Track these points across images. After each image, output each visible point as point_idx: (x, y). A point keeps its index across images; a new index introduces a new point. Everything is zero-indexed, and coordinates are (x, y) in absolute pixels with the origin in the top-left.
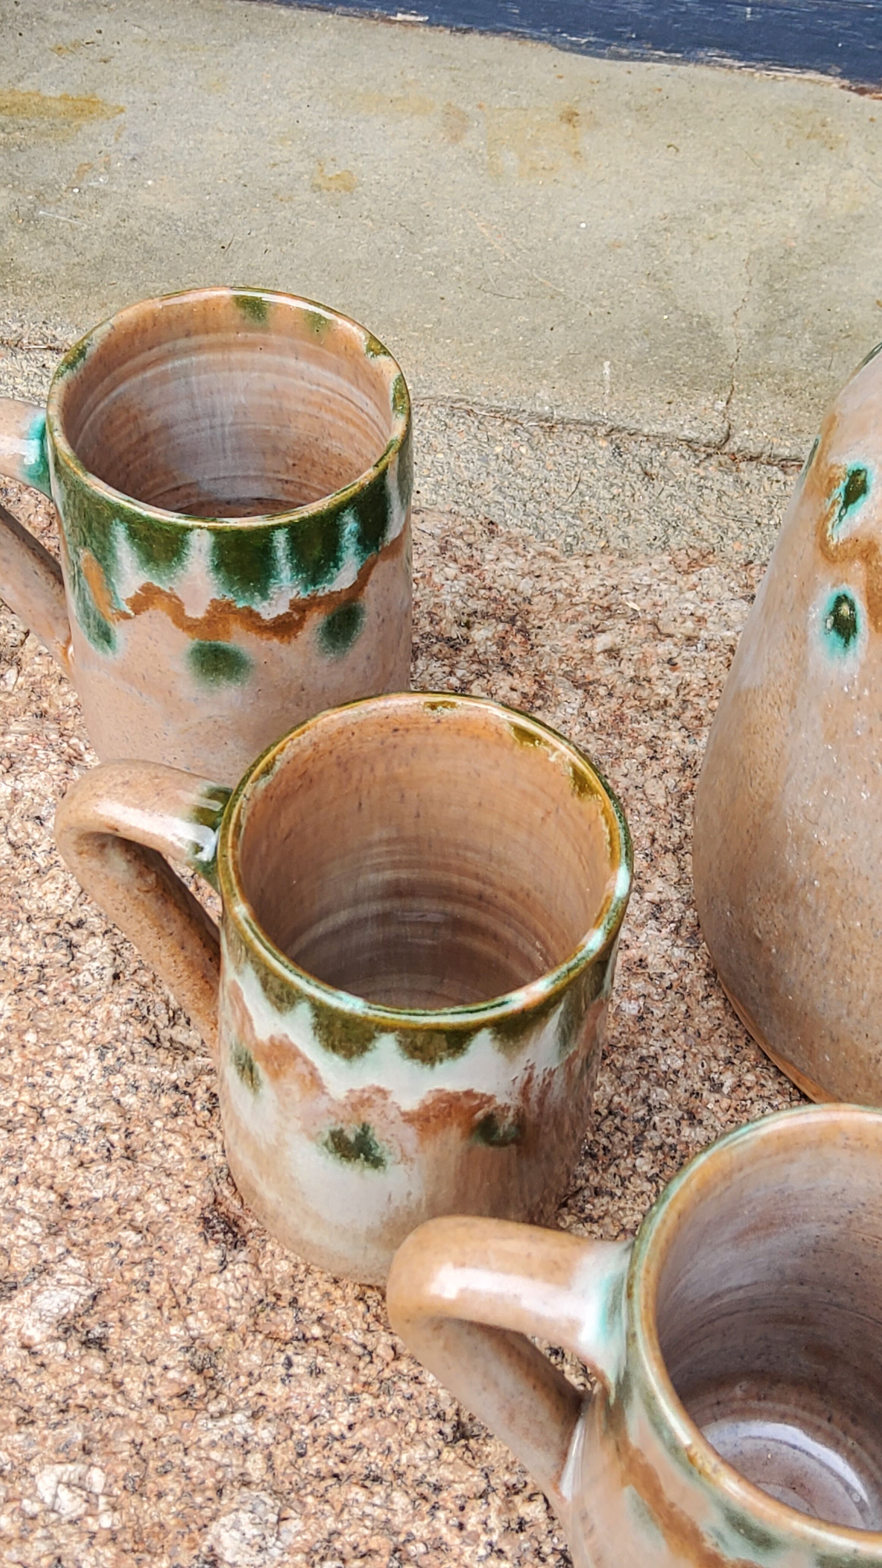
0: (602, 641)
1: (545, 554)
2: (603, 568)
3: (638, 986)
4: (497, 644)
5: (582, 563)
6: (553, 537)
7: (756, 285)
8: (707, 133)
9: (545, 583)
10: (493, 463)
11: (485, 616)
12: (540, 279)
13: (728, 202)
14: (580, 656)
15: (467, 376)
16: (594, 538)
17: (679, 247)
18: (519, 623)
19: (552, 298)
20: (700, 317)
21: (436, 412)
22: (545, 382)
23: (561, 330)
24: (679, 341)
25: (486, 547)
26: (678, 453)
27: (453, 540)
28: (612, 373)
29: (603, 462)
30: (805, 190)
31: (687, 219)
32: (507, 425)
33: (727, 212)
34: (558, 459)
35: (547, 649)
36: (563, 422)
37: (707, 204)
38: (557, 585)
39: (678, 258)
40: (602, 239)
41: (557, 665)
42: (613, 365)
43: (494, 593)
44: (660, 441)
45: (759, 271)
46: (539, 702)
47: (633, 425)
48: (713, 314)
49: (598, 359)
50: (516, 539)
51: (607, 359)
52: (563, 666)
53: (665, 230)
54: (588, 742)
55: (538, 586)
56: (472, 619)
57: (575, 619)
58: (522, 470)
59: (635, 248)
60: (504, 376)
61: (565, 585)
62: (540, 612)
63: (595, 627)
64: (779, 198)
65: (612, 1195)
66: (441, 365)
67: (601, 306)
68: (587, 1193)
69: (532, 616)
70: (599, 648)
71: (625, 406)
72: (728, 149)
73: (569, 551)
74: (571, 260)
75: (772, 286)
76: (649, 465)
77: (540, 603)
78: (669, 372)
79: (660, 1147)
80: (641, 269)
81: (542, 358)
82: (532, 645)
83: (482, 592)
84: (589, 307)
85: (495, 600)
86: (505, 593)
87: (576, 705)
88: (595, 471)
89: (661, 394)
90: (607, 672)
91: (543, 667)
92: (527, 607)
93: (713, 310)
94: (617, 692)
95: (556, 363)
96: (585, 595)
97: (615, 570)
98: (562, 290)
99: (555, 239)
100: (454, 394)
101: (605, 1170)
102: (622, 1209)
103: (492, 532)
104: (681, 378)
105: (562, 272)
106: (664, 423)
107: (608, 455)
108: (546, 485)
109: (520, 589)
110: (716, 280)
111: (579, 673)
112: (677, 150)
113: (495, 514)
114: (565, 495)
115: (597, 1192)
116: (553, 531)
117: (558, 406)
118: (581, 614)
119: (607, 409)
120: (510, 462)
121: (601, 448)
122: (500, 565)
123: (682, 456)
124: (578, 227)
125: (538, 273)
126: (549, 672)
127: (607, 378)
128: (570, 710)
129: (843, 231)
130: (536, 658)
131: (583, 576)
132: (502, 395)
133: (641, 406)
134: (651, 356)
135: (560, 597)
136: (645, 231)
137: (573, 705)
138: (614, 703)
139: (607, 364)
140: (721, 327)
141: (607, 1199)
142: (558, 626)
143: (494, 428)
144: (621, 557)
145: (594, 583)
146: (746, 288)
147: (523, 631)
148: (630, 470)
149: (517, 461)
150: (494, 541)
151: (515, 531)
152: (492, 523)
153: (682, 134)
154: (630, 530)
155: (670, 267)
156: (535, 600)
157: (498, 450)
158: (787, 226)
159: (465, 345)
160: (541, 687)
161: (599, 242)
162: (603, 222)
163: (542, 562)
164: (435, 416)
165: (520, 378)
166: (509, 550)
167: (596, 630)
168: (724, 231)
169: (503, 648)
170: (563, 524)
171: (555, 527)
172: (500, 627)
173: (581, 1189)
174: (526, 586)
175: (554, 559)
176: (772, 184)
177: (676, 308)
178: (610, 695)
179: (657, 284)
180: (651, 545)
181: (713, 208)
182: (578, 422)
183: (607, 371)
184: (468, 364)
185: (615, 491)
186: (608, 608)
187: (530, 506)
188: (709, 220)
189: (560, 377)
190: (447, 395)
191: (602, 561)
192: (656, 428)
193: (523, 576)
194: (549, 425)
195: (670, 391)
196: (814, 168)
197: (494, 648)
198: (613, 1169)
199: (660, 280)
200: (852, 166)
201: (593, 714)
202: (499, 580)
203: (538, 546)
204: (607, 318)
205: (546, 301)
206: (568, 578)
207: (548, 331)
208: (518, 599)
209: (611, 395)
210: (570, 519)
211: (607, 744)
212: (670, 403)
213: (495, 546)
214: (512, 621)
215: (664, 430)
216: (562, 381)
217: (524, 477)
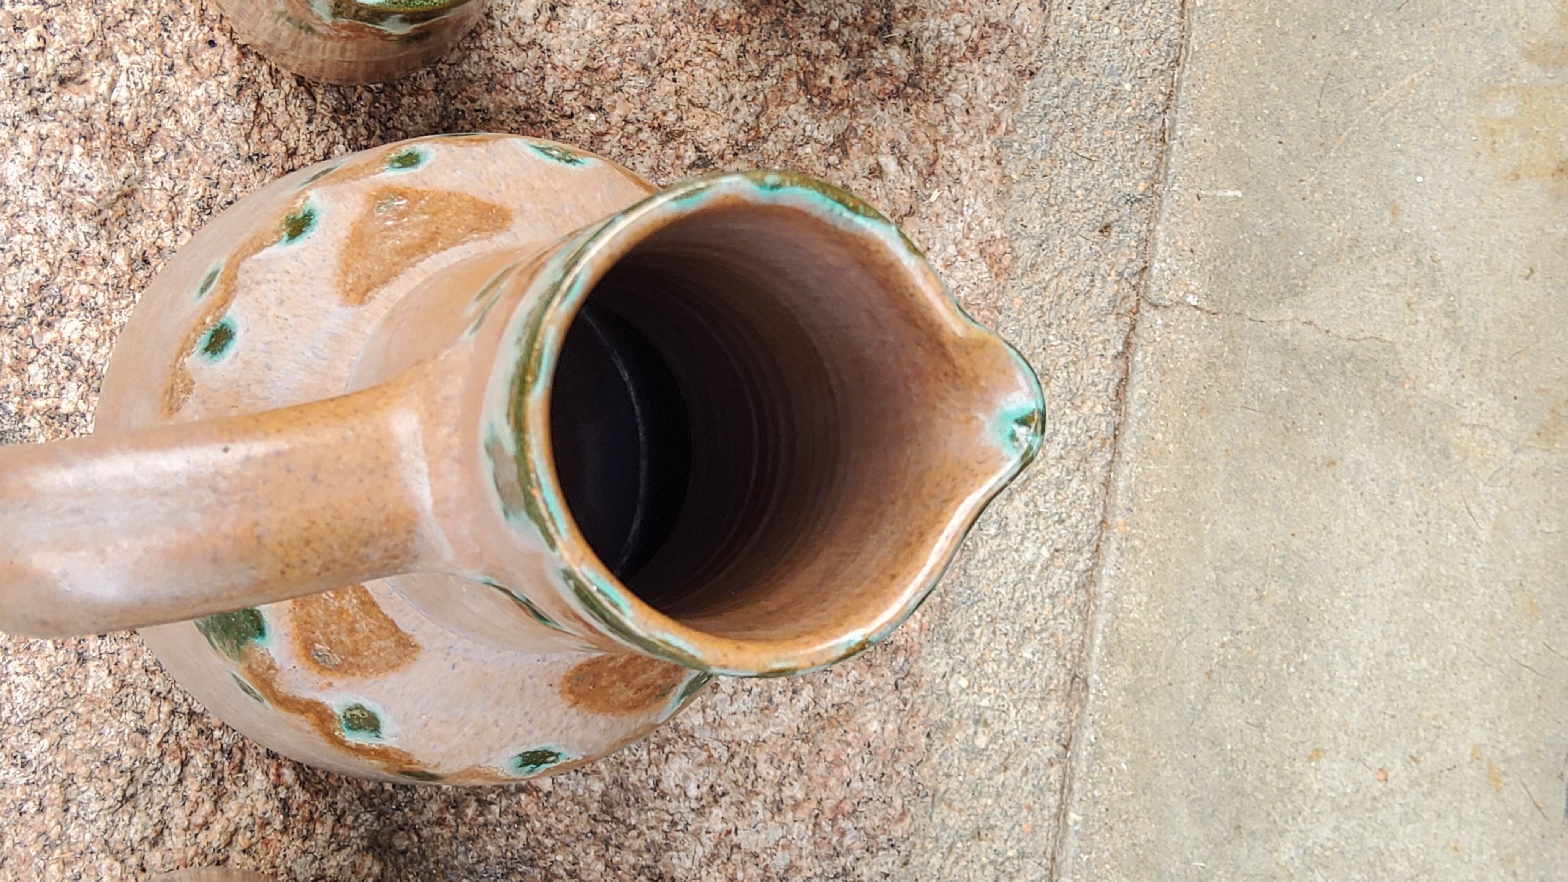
0: (889, 163)
1: (998, 122)
2: (982, 173)
4: (881, 68)
5: (986, 154)
6: (1020, 131)
9: (959, 118)
10: (1109, 80)
11: (917, 60)
14: (874, 143)
18: (909, 90)
20: (1305, 286)
21: (1173, 29)
22: (1212, 133)
23: (1280, 151)
25: (999, 65)
26: (1134, 257)
27: (1008, 36)
28: (1227, 198)
29: (1117, 184)
32: (1160, 97)
34: (1120, 142)
35: (879, 113)
36: (1165, 151)
38: (957, 128)
41: (858, 122)
43: (943, 70)
44: (1148, 241)
49: (1244, 185)
50: (1014, 96)
51: (1245, 194)
52: (859, 128)
55: (953, 111)
56: (913, 48)
58: (1104, 109)
59: (1393, 229)
60: (1214, 94)
61: (957, 136)
62: (926, 111)
63: (905, 157)
66: (1227, 34)
70: (882, 159)
71: (1184, 208)
73: (1003, 144)
76: (1118, 229)
77: (936, 112)
78: (1231, 252)
81: (1242, 131)
82: (884, 100)
83: (945, 59)
85: (937, 71)
86: (945, 79)
87: (816, 135)
88: (1105, 176)
89: (1203, 243)
90: (854, 166)
91: (859, 108)
92: (933, 99)
96: (947, 153)
97: (980, 184)
100: (1194, 47)
103: (1022, 73)
104: (1223, 264)
107: (1128, 190)
108: (1085, 129)
109: (948, 94)
111: (856, 141)
113: (1045, 78)
114: (1074, 146)
116: (1028, 131)
117: (1182, 144)
118: (920, 147)
119: (1181, 191)
120: (1113, 97)
121: (1136, 185)
122: (979, 78)
123: (1131, 260)
126: (852, 115)
127: (1220, 193)
128: (809, 128)
130: (868, 103)
131: (971, 153)
133: (1186, 223)
135: (943, 130)
136: (1416, 241)
137: (816, 133)
139: (1238, 194)
142: (906, 125)
143: (1157, 85)
144: (999, 192)
145: (963, 163)
147: (903, 95)
148: (1107, 210)
149: (1114, 104)
150: (1010, 75)
151: (1025, 95)
152: (1033, 73)
154: (1034, 204)
156: (939, 107)
157: (1128, 87)
159: (1254, 58)
160: (835, 106)
161: (1398, 194)
163: (988, 117)
164: (1167, 29)
165: (1212, 108)
166: (1000, 87)
167: (902, 157)
169: (878, 73)
170: (1037, 141)
171: (1031, 134)
172: (904, 73)
174: (956, 99)
175: (992, 129)
177: (1315, 265)
180: (1014, 221)
182: (1168, 165)
183: (1230, 193)
184: (1228, 60)
185: (1081, 193)
186: (931, 173)
187: (1059, 112)
189: (1218, 148)
190: (1192, 39)
191: (991, 174)
193: (968, 98)
194: (1164, 137)
195: (1208, 253)
197: (876, 67)
201: (808, 149)
202: (961, 75)
206: (967, 139)
207: (1277, 139)
208: (939, 92)
209: (1199, 196)
210: (1044, 147)
212: (1192, 251)
213: (1003, 74)
214: (913, 85)
216: (1214, 150)
217: (1093, 108)
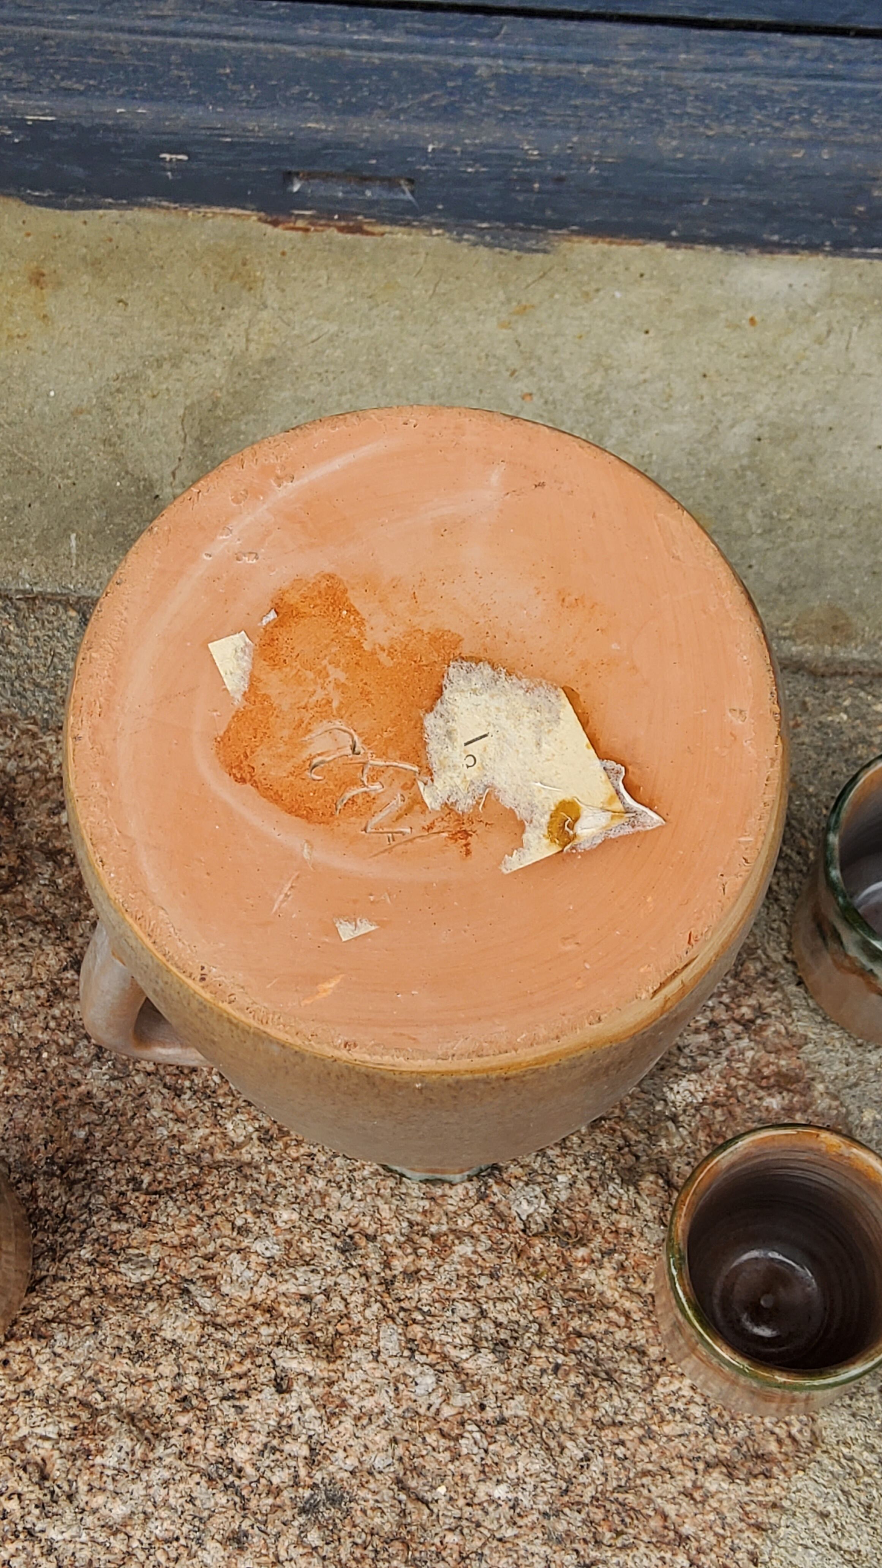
1: (27, 732)
3: (86, 1116)
5: (54, 739)
7: (189, 441)
8: (150, 284)
9: (27, 763)
12: (20, 455)
13: (167, 356)
14: (51, 829)
17: (129, 408)
18: (6, 804)
19: (29, 472)
20: (145, 480)
22: (25, 560)
23: (36, 505)
24: (129, 506)
29: (72, 634)
30: (229, 336)
31: (135, 377)
33: (166, 366)
34: (38, 633)
35: (26, 826)
36: (41, 597)
37: (151, 359)
38: (35, 763)
39: (129, 420)
40: (67, 406)
41: (34, 840)
42: (78, 537)
45: (192, 427)
47: (93, 597)
48: (156, 476)
51: (73, 531)
53: (118, 391)
54: (56, 908)
57: (46, 797)
58: (11, 648)
59: (94, 412)
61: (41, 763)
62: (23, 789)
63: (61, 802)
64: (208, 347)
65: (64, 1279)
68: (48, 1280)
69: (17, 793)
70: (64, 821)
71: (88, 578)
72: (166, 299)
73: (45, 727)
74: (43, 432)
75: (201, 442)
77: (23, 782)
78: (121, 539)
79: (97, 1240)
80: (99, 435)
81: (23, 536)
82: (16, 824)
84: (58, 479)
89: (115, 562)
91: (24, 843)
92: (12, 785)
93: (156, 471)
94: (77, 860)
95: (34, 540)
96: (55, 770)
98: (37, 464)
99: (30, 410)
101: (60, 1261)
102: (71, 1288)
105: (36, 445)
107: (76, 625)
108: (29, 661)
109: (7, 770)
110: (158, 439)
111: (51, 844)
112: (126, 304)
114: (43, 671)
115: (56, 1278)
116: (33, 707)
117: (36, 583)
118: (52, 790)
119: (74, 582)
121: (71, 618)
124: (48, 395)
125: (18, 448)
126: (29, 846)
127: (74, 551)
128: (42, 881)
129: (258, 376)
130: (19, 836)
131: (54, 751)
133: (100, 576)
134: (109, 524)
135: (37, 775)
136: (102, 394)
137: (46, 876)
139: (73, 536)
140: (161, 489)
141: (61, 1283)
142: (35, 804)
146: (182, 446)
147: (10, 809)
149: (7, 639)
153: (129, 287)
155: (122, 430)
156: (19, 779)
158: (214, 377)
160: (23, 862)
161: (65, 410)
162: (68, 388)
163: (24, 740)
168: (164, 386)
170: (41, 699)
171: (36, 704)
173: (45, 1277)
174: (11, 766)
176: (202, 332)
177: (127, 473)
178: (72, 864)
179: (112, 449)
181: (155, 364)
182: (53, 594)
183: (73, 543)
187: (16, 685)
188: (153, 377)
189: (37, 554)
193: (10, 757)
194: (31, 599)
196: (236, 312)
198: (65, 1260)
199: (114, 445)
200: (266, 307)
201: (60, 881)
204: (73, 489)
205: (24, 477)
207: (26, 507)
209: (77, 567)
210: (46, 693)
216: (39, 558)
217: (12, 655)
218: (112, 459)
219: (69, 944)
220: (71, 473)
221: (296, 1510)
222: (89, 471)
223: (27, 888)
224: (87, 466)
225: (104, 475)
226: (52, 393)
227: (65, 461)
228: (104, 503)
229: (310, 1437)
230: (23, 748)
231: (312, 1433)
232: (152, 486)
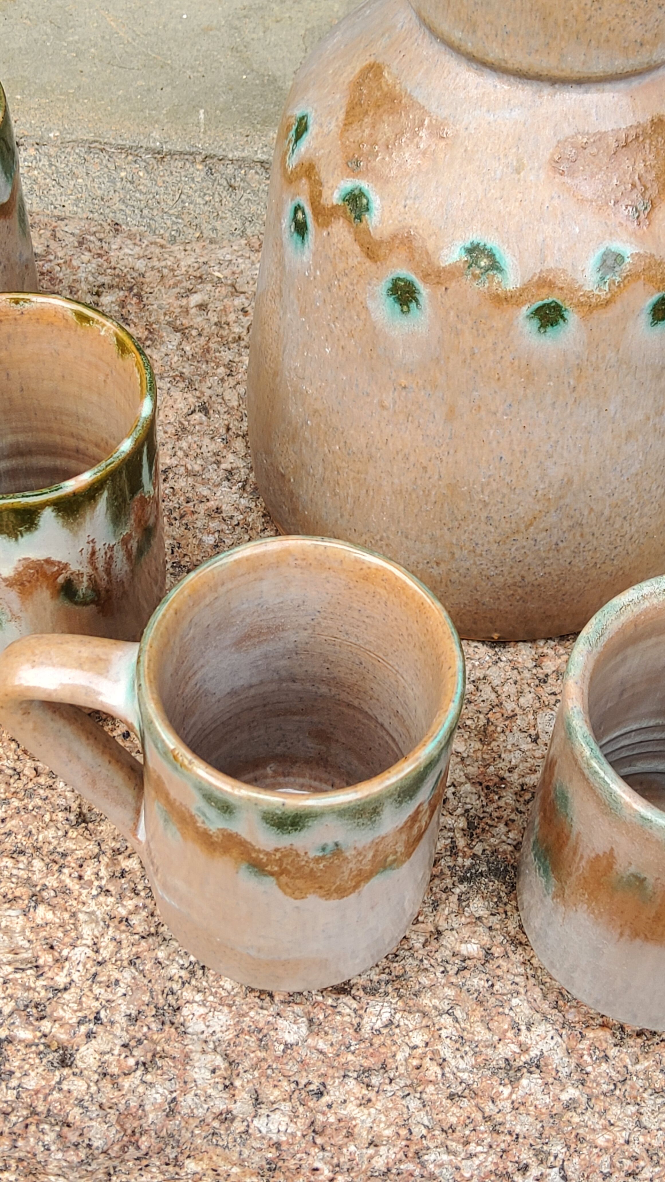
0: (195, 299)
1: (156, 243)
2: (197, 251)
3: (214, 525)
4: (119, 306)
5: (182, 248)
6: (162, 232)
7: (310, 51)
9: (155, 263)
10: (119, 184)
11: (111, 287)
12: (154, 55)
14: (179, 310)
15: (99, 124)
16: (191, 231)
17: (255, 28)
18: (135, 291)
19: (162, 67)
20: (269, 76)
21: (77, 151)
22: (156, 126)
23: (168, 89)
24: (254, 93)
25: (112, 240)
26: (253, 171)
27: (88, 237)
28: (205, 118)
29: (199, 179)
31: (261, 8)
32: (130, 158)
34: (167, 179)
35: (155, 307)
36: (171, 154)
38: (163, 263)
39: (254, 36)
40: (199, 26)
41: (162, 317)
42: (206, 112)
43: (117, 271)
44: (241, 163)
45: (312, 43)
46: (148, 343)
47: (220, 153)
48: (279, 74)
49: (195, 109)
50: (135, 235)
51: (202, 108)
52: (167, 318)
53: (245, 17)
54: (184, 367)
55: (150, 265)
56: (100, 289)
57: (175, 285)
58: (141, 187)
59: (223, 30)
60: (127, 123)
61: (169, 263)
62: (151, 283)
63: (190, 290)
66: (81, 118)
67: (198, 71)
69: (146, 286)
70: (192, 304)
71: (215, 140)
73: (173, 240)
74: (175, 41)
76: (233, 180)
77: (151, 277)
78: (246, 115)
80: (227, 45)
81: (155, 109)
82: (144, 305)
83: (109, 271)
84: (189, 72)
85: (118, 276)
86: (125, 271)
87: (175, 343)
88: (193, 186)
89: (241, 130)
90: (198, 320)
91: (152, 319)
92: (142, 279)
93: (279, 70)
94: (205, 333)
95: (165, 112)
96: (184, 269)
97: (206, 251)
98: (169, 62)
99: (164, 27)
100: (91, 137)
103: (117, 230)
104: (255, 119)
105: (169, 49)
106: (243, 150)
107: (203, 174)
108: (157, 197)
109: (136, 268)
110: (281, 50)
111: (178, 322)
113: (120, 218)
114: (171, 203)
116: (162, 227)
117: (166, 142)
118: (180, 282)
119: (202, 142)
120: (132, 182)
121: (198, 170)
122: (122, 252)
123: (257, 173)
124: (181, 17)
125: (152, 51)
126: (157, 322)
127: (202, 121)
128: (170, 347)
130: (147, 313)
131: (182, 256)
132: (125, 136)
133: (226, 139)
134: (235, 105)
135: (165, 271)
136: (230, 18)
137: (174, 343)
138: (202, 341)
139: (202, 111)
140: (284, 82)
142: (163, 291)
143: (120, 160)
144: (211, 242)
145: (190, 260)
146: (303, 54)
147: (139, 296)
148: (219, 184)
149: (137, 182)
150: (118, 236)
151: (134, 229)
152: (117, 224)
154: (218, 224)
155: (248, 43)
156: (147, 275)
157: (123, 174)
158: (332, 10)
159: (98, 103)
160: (150, 332)
161: (196, 28)
162: (199, 13)
163: (153, 248)
164: (77, 154)
165: (138, 125)
166: (129, 242)
167: (190, 291)
168: (287, 15)
169: (123, 307)
170: (169, 223)
171: (163, 225)
172: (121, 293)
174: (140, 265)
175: (162, 246)
177: (253, 70)
178: (200, 335)
179: (238, 55)
180: (233, 234)
182: (181, 153)
183: (202, 116)
184: (100, 116)
185: (207, 198)
186: (200, 277)
187: (146, 212)
188: (276, 9)
189: (168, 122)
190: (85, 138)
191: (197, 246)
192: (237, 154)
193: (139, 259)
194: (160, 156)
195: (247, 127)
197: (117, 308)
199: (241, 51)
201: (188, 348)
202: (122, 263)
203: (151, 238)
204: (202, 80)
205: (158, 70)
206: (172, 259)
207: (159, 91)
208: (135, 275)
209: (205, 132)
210: (174, 219)
211: (197, 368)
212: (247, 136)
213: (119, 240)
214: (131, 289)
215: (244, 155)
216: (170, 125)
217: (141, 192)
218: (239, 61)
219: (198, 394)
220: (200, 69)
221: (455, 879)
222: (217, 68)
223: (156, 351)
224: (215, 65)
225: (231, 71)
226: (185, 16)
227: (196, 60)
228: (231, 90)
229: (467, 811)
230: (152, 253)
231: (469, 806)
232: (276, 80)
